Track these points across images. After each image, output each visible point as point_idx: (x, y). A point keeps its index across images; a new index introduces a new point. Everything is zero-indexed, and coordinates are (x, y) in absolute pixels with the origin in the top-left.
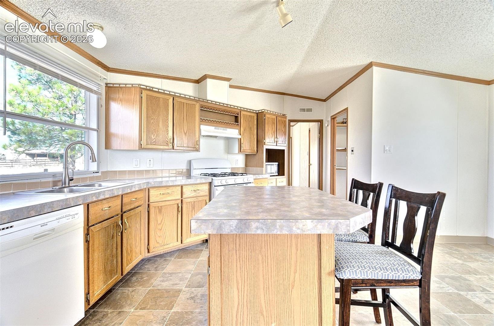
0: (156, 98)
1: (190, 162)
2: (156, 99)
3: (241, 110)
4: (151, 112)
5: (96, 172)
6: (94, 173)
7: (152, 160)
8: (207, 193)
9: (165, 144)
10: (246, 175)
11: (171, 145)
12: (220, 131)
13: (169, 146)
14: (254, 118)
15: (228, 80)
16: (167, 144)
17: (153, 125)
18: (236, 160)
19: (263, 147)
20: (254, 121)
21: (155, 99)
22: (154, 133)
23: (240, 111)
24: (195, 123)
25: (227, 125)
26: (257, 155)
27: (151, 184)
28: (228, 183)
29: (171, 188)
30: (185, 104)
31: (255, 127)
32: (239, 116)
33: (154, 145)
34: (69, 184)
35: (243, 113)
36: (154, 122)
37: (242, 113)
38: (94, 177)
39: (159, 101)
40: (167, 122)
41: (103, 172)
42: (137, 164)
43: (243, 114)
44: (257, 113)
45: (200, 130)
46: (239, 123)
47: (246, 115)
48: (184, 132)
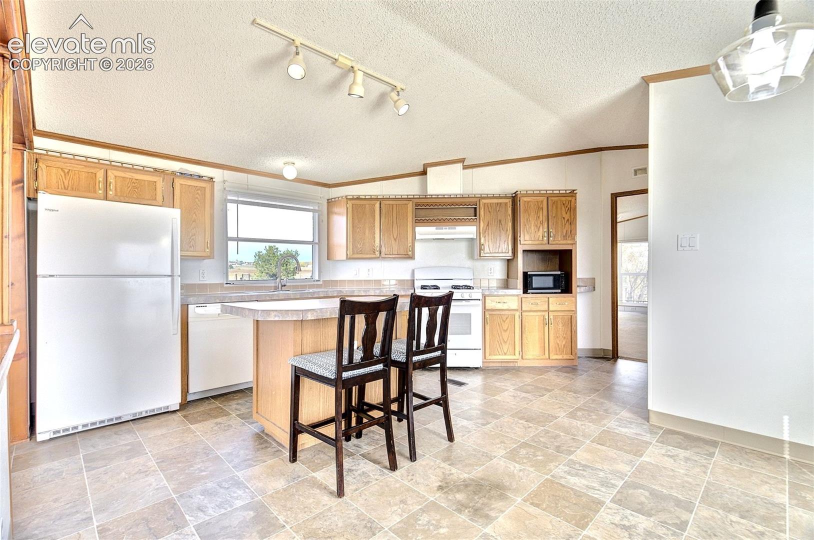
0: (363, 205)
3: (481, 197)
4: (357, 221)
5: (317, 281)
6: (314, 281)
7: (371, 270)
9: (372, 253)
11: (378, 253)
12: (444, 231)
13: (376, 254)
14: (506, 205)
15: (462, 161)
16: (374, 252)
17: (359, 234)
18: (489, 269)
19: (519, 247)
20: (506, 211)
21: (361, 207)
22: (360, 242)
23: (479, 200)
24: (407, 226)
25: (456, 222)
30: (395, 206)
31: (510, 218)
32: (478, 207)
33: (361, 253)
35: (484, 201)
36: (360, 231)
37: (481, 203)
38: (314, 285)
39: (365, 208)
40: (374, 229)
41: (324, 281)
43: (485, 203)
44: (514, 197)
45: (414, 233)
46: (478, 217)
47: (489, 204)
48: (394, 237)
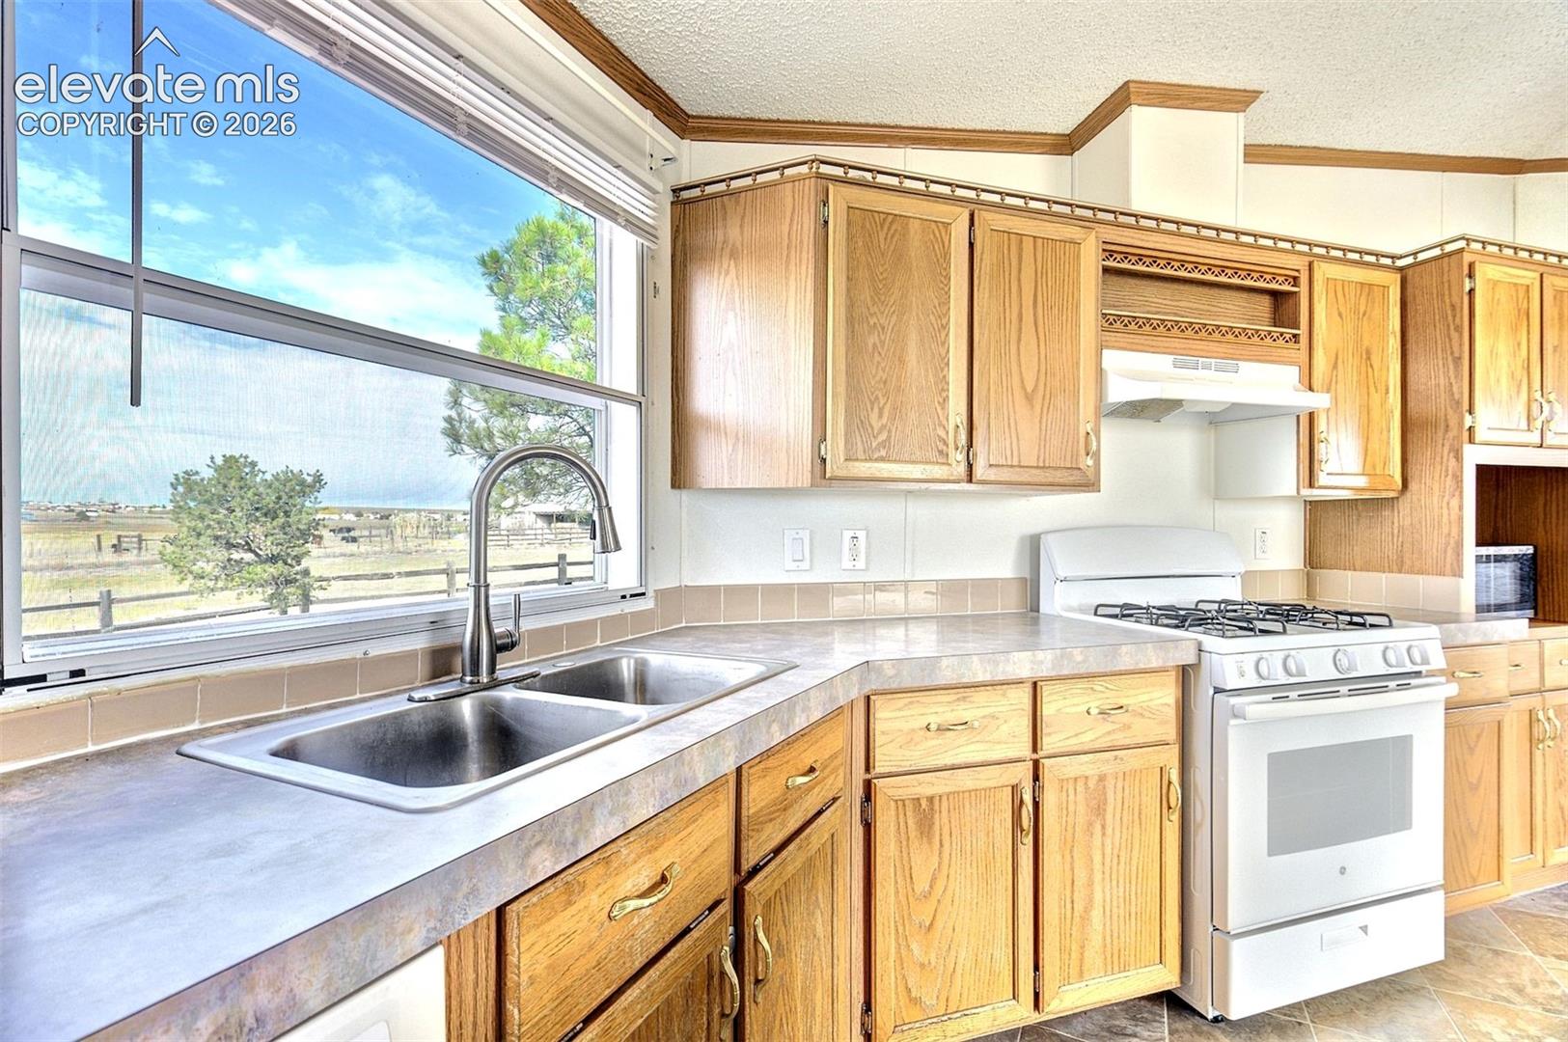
0: (890, 218)
1: (1033, 546)
2: (889, 229)
3: (1318, 253)
4: (866, 294)
5: (632, 596)
6: (624, 597)
7: (861, 535)
8: (1171, 733)
9: (933, 455)
10: (1384, 621)
11: (961, 457)
13: (949, 465)
14: (1385, 297)
15: (1238, 100)
16: (941, 452)
17: (877, 358)
18: (1259, 533)
19: (1458, 456)
20: (1385, 317)
21: (886, 228)
22: (882, 402)
23: (1310, 264)
24: (1075, 339)
25: (1235, 342)
26: (1404, 505)
27: (879, 670)
28: (1301, 673)
29: (981, 697)
30: (1028, 244)
31: (1394, 343)
32: (1303, 289)
33: (882, 459)
34: (492, 669)
35: (1324, 271)
36: (883, 343)
37: (1318, 275)
38: (623, 619)
39: (905, 234)
40: (943, 343)
41: (662, 595)
42: (801, 558)
43: (1327, 282)
44: (1401, 269)
45: (1100, 373)
46: (1303, 331)
47: (1339, 286)
48: (1024, 388)
